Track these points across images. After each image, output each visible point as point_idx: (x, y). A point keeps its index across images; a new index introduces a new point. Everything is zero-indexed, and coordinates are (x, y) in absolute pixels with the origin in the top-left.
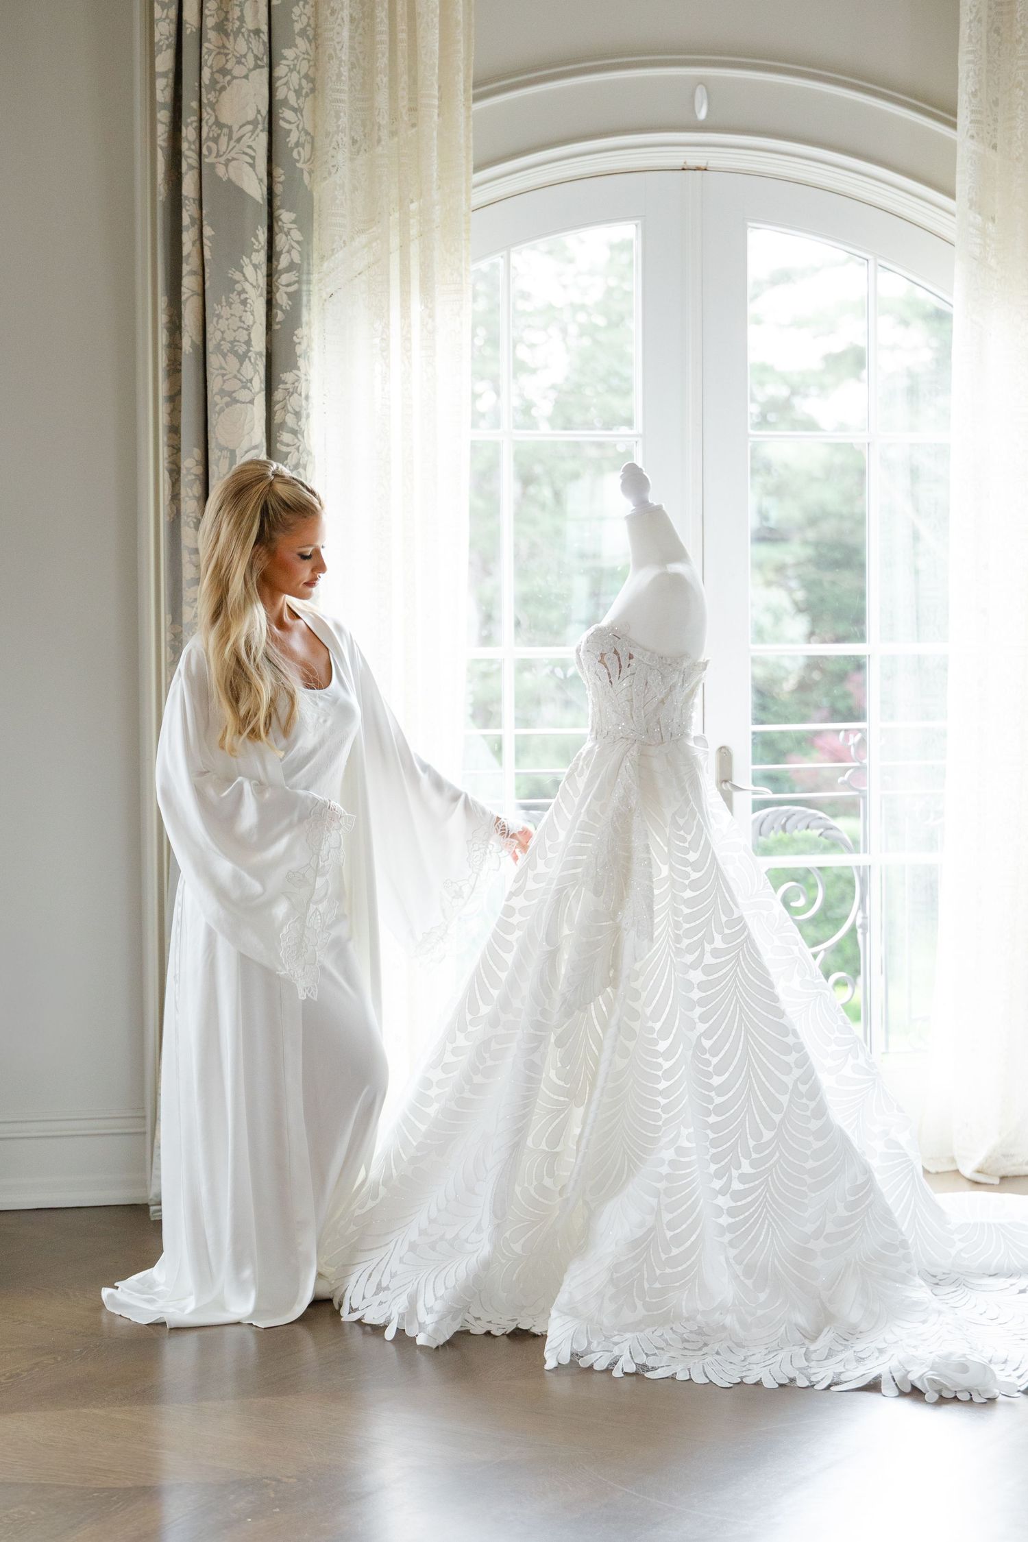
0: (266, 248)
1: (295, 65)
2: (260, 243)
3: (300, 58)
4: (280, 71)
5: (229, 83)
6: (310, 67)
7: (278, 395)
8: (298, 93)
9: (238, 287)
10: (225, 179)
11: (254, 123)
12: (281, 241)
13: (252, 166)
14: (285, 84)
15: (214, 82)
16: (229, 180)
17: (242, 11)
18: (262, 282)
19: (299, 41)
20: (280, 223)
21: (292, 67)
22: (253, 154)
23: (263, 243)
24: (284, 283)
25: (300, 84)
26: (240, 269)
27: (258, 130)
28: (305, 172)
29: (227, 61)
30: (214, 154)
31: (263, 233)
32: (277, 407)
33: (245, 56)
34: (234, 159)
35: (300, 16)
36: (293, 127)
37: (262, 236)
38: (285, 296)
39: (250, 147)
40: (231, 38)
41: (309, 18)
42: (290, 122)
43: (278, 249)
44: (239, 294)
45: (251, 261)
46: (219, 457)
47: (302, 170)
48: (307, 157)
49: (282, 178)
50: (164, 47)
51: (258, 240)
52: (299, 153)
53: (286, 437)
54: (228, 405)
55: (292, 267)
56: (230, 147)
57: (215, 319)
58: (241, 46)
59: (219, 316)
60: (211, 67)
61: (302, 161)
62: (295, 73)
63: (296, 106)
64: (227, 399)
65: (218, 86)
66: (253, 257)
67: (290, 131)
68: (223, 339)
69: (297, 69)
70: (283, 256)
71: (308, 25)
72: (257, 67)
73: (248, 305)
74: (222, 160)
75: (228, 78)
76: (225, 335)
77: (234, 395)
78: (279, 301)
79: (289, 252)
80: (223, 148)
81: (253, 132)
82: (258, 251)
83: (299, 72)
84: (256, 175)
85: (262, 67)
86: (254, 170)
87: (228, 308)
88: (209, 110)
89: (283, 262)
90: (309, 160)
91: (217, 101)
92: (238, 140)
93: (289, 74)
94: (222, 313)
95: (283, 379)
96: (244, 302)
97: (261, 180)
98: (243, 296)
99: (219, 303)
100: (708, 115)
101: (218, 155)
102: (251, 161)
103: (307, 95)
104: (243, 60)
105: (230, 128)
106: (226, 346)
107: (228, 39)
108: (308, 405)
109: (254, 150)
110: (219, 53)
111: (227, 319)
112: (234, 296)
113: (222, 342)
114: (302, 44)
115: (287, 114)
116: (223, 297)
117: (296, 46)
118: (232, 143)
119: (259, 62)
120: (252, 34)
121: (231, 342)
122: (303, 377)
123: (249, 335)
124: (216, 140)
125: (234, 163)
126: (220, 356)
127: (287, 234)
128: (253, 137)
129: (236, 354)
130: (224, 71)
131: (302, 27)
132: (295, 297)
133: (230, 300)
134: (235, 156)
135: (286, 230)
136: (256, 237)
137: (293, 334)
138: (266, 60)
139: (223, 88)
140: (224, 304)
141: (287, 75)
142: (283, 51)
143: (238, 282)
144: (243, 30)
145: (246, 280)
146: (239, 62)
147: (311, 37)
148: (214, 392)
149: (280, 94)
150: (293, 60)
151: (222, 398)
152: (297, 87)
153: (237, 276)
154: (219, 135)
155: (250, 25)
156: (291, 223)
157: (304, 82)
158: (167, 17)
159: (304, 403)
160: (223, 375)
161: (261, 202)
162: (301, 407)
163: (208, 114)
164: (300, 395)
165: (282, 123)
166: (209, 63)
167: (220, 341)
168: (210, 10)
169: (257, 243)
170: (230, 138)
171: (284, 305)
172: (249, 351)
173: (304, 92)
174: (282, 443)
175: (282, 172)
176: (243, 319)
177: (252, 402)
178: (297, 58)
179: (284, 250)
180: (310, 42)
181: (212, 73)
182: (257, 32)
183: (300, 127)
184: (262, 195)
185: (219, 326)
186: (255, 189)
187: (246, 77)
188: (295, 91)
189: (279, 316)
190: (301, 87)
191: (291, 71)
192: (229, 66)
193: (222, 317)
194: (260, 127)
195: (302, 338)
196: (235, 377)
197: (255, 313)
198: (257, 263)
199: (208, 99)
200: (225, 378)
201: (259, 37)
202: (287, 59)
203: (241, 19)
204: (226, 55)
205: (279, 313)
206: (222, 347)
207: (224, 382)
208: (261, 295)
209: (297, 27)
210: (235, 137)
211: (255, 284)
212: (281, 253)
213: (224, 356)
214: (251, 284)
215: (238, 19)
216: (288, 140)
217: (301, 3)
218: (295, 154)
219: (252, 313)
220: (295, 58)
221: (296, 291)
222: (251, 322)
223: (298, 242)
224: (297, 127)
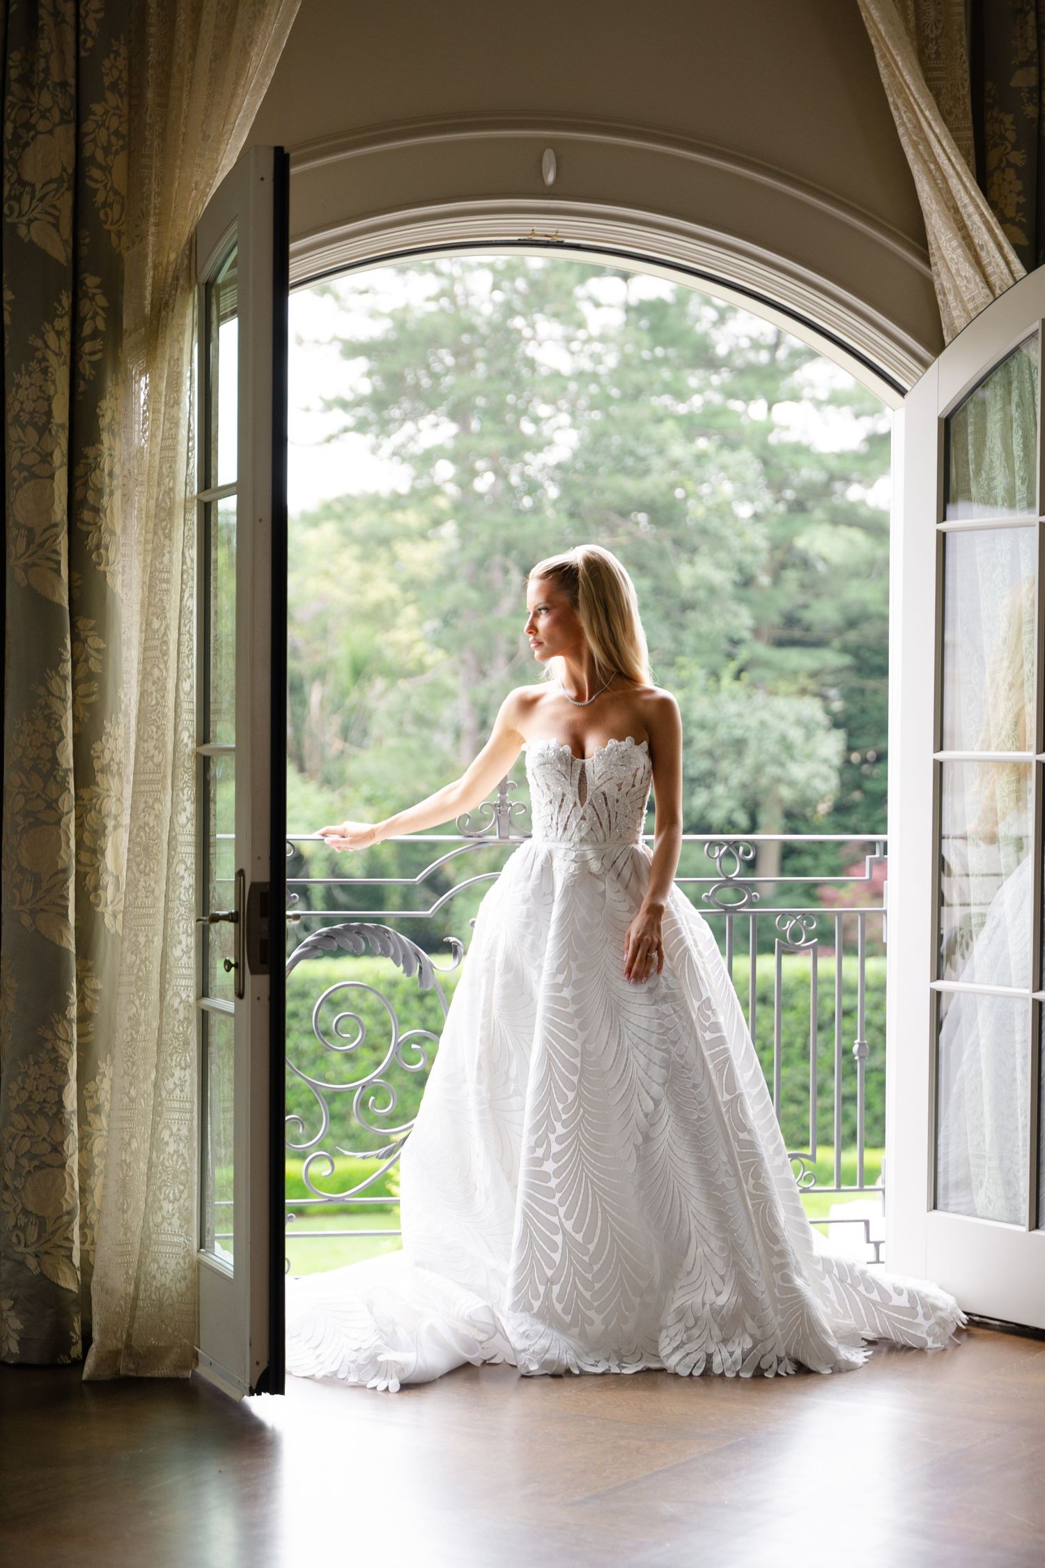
0: (70, 313)
1: (104, 122)
2: (63, 308)
3: (110, 114)
4: (89, 126)
5: (33, 138)
6: (121, 123)
7: (80, 470)
8: (107, 150)
9: (39, 355)
10: (26, 240)
11: (60, 180)
12: (86, 307)
13: (56, 226)
14: (92, 141)
15: (16, 136)
16: (31, 241)
17: (47, 62)
18: (66, 349)
19: (109, 95)
20: (84, 288)
21: (100, 123)
22: (57, 213)
23: (67, 309)
24: (87, 351)
25: (109, 142)
26: (41, 336)
27: (64, 189)
28: (112, 234)
29: (31, 115)
30: (16, 214)
31: (68, 297)
32: (78, 483)
33: (49, 110)
34: (36, 219)
35: (111, 68)
36: (99, 186)
37: (66, 301)
38: (87, 366)
39: (54, 206)
40: (36, 91)
41: (121, 71)
42: (96, 181)
43: (82, 315)
44: (39, 362)
45: (53, 327)
46: (17, 536)
47: (109, 232)
48: (116, 217)
49: (88, 240)
51: (61, 305)
52: (106, 214)
53: (87, 515)
54: (26, 480)
55: (95, 335)
56: (33, 207)
57: (14, 389)
58: (46, 100)
59: (18, 386)
60: (14, 121)
61: (109, 222)
62: (103, 129)
63: (104, 164)
64: (25, 474)
65: (22, 142)
66: (55, 323)
67: (97, 190)
68: (22, 410)
69: (107, 124)
70: (87, 323)
71: (120, 78)
72: (62, 122)
73: (49, 374)
74: (24, 220)
75: (32, 133)
76: (24, 406)
77: (34, 469)
78: (82, 371)
79: (93, 318)
80: (25, 207)
81: (57, 190)
82: (61, 317)
83: (108, 129)
84: (60, 236)
85: (69, 122)
86: (58, 230)
87: (27, 376)
88: (11, 166)
89: (87, 329)
90: (118, 221)
91: (20, 157)
92: (41, 199)
93: (97, 130)
94: (22, 382)
95: (85, 453)
96: (45, 371)
97: (65, 242)
98: (44, 364)
99: (19, 371)
100: (556, 180)
101: (20, 215)
102: (52, 220)
103: (117, 153)
104: (48, 114)
105: (33, 186)
106: (25, 418)
107: (33, 92)
108: (111, 482)
109: (59, 210)
110: (23, 107)
111: (26, 389)
112: (33, 364)
113: (21, 414)
114: (112, 99)
115: (96, 173)
116: (23, 365)
117: (105, 100)
118: (35, 203)
119: (65, 117)
120: (58, 88)
121: (31, 413)
122: (106, 452)
123: (50, 405)
124: (18, 199)
125: (36, 224)
126: (19, 429)
127: (92, 299)
128: (57, 197)
129: (35, 425)
130: (28, 126)
131: (113, 80)
132: (98, 366)
133: (30, 368)
134: (39, 216)
135: (90, 295)
136: (60, 301)
137: (96, 406)
138: (72, 114)
139: (27, 144)
140: (24, 372)
141: (94, 131)
142: (91, 106)
143: (37, 349)
144: (49, 83)
145: (47, 347)
146: (43, 116)
147: (122, 91)
148: (12, 466)
149: (88, 150)
150: (102, 116)
151: (20, 473)
152: (105, 145)
153: (39, 343)
154: (21, 194)
155: (55, 77)
156: (96, 288)
157: (113, 139)
159: (107, 479)
160: (22, 448)
161: (65, 264)
162: (102, 483)
163: (10, 171)
164: (103, 470)
165: (88, 182)
166: (12, 116)
167: (19, 412)
168: (14, 61)
169: (60, 309)
170: (32, 198)
171: (87, 374)
172: (49, 422)
173: (114, 149)
174: (82, 521)
175: (87, 233)
176: (43, 388)
177: (52, 477)
178: (106, 112)
179: (89, 316)
180: (121, 96)
181: (15, 128)
182: (63, 85)
183: (109, 186)
184: (67, 257)
185: (18, 396)
186: (60, 252)
187: (51, 132)
188: (103, 148)
189: (82, 387)
190: (110, 144)
191: (99, 127)
192: (33, 121)
193: (21, 386)
194: (66, 185)
195: (106, 410)
196: (34, 450)
197: (57, 383)
198: (60, 329)
199: (11, 156)
200: (23, 452)
201: (66, 90)
202: (95, 115)
203: (47, 70)
204: (31, 108)
205: (82, 383)
206: (22, 418)
207: (22, 455)
208: (64, 363)
209: (107, 81)
210: (38, 195)
211: (57, 351)
212: (85, 319)
213: (23, 428)
214: (54, 352)
215: (43, 71)
216: (94, 200)
217: (112, 56)
218: (102, 214)
219: (54, 382)
220: (104, 113)
221: (100, 360)
222: (52, 393)
223: (103, 308)
224: (105, 186)
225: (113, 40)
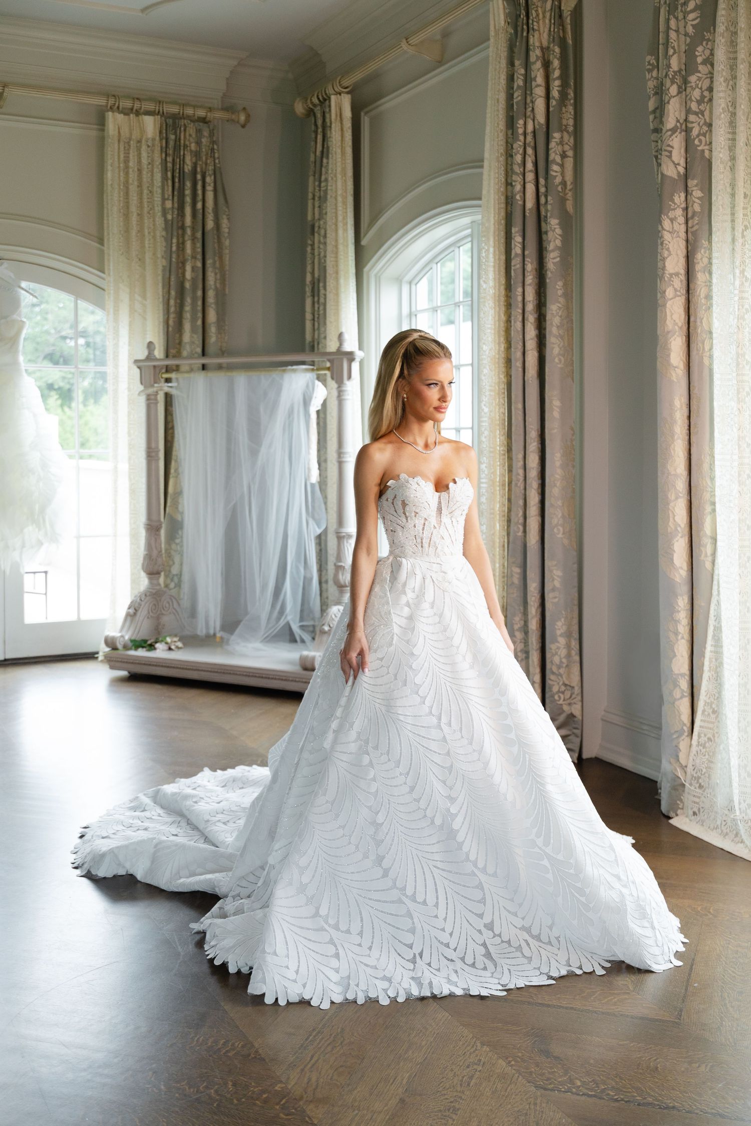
2: (676, 204)
4: (689, 91)
8: (699, 102)
19: (701, 68)
21: (694, 87)
25: (701, 96)
26: (661, 223)
28: (706, 151)
31: (683, 194)
35: (703, 51)
36: (696, 125)
37: (682, 197)
42: (692, 122)
50: (652, 95)
51: (674, 203)
55: (693, 215)
58: (667, 84)
66: (669, 214)
67: (693, 127)
69: (700, 86)
70: (689, 209)
73: (664, 245)
79: (693, 205)
82: (674, 209)
83: (701, 89)
84: (673, 161)
89: (690, 213)
97: (676, 164)
102: (669, 154)
104: (668, 92)
108: (707, 302)
114: (703, 69)
115: (693, 118)
117: (697, 72)
119: (680, 90)
127: (695, 194)
131: (705, 57)
132: (698, 234)
135: (694, 191)
136: (672, 201)
138: (683, 87)
142: (690, 78)
143: (660, 232)
145: (664, 229)
147: (708, 63)
152: (698, 98)
153: (660, 228)
156: (693, 187)
157: (706, 93)
158: (652, 76)
159: (703, 300)
161: (677, 178)
169: (673, 205)
173: (706, 99)
176: (660, 254)
178: (699, 79)
179: (690, 205)
184: (678, 173)
186: (673, 171)
195: (701, 259)
197: (671, 249)
198: (673, 217)
202: (694, 82)
209: (699, 60)
217: (704, 43)
218: (696, 142)
219: (668, 250)
220: (698, 80)
221: (696, 230)
222: (666, 255)
223: (698, 198)
224: (699, 124)
225: (705, 33)
